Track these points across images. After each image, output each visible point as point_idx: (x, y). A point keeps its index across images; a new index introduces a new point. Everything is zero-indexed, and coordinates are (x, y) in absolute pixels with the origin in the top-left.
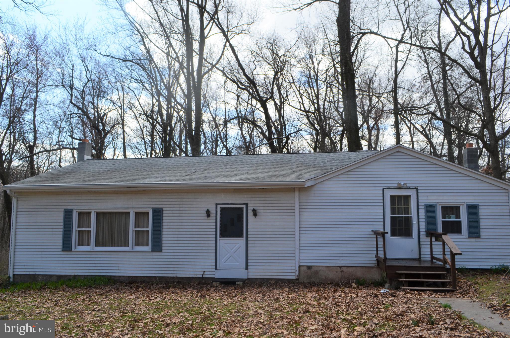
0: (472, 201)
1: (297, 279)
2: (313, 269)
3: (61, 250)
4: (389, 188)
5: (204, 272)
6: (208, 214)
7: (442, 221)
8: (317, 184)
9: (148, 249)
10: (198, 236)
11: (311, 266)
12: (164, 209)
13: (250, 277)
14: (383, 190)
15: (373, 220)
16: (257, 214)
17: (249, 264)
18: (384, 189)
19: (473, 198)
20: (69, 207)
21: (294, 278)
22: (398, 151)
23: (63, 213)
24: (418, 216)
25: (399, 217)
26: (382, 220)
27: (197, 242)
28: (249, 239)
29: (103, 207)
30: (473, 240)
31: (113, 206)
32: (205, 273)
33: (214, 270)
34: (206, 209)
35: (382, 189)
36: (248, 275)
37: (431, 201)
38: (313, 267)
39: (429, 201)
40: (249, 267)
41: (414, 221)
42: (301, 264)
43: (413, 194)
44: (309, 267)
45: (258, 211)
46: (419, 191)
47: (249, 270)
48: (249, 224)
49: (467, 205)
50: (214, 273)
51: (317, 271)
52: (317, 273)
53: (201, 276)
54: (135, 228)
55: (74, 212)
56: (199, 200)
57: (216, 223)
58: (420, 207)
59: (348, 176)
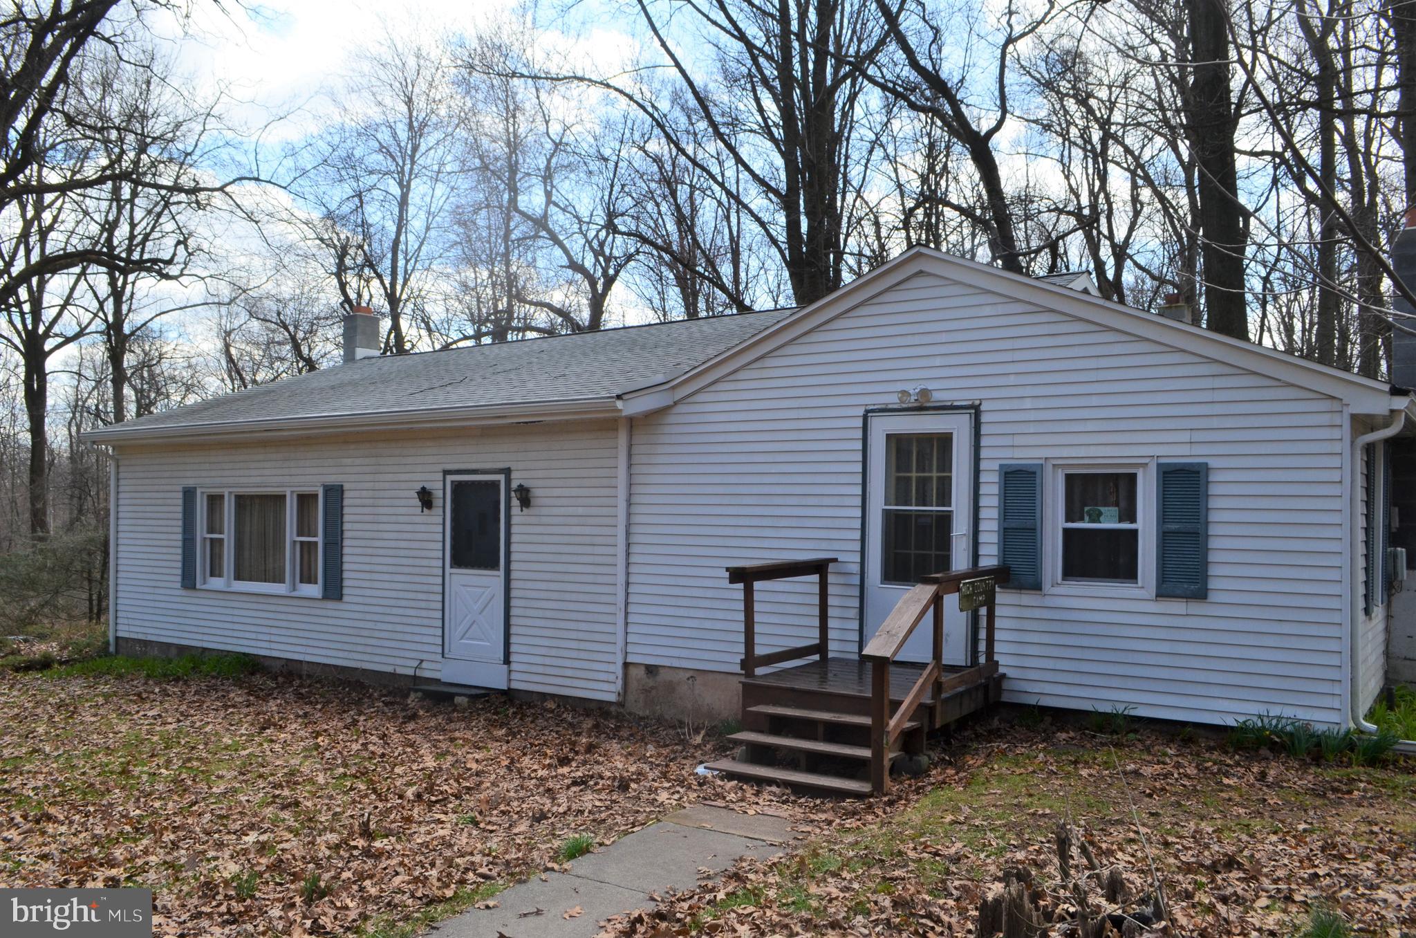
0: (1185, 450)
1: (620, 704)
2: (664, 676)
3: (179, 585)
4: (885, 410)
5: (422, 661)
6: (426, 498)
7: (1067, 532)
8: (676, 403)
9: (314, 590)
10: (410, 561)
11: (656, 667)
12: (346, 486)
13: (514, 685)
14: (865, 418)
15: (828, 523)
16: (533, 501)
17: (513, 648)
18: (867, 411)
19: (1185, 437)
20: (191, 483)
21: (612, 698)
22: (920, 273)
23: (180, 495)
24: (976, 508)
25: (920, 515)
26: (858, 524)
27: (408, 578)
28: (514, 575)
29: (243, 480)
30: (1178, 607)
31: (258, 480)
32: (424, 665)
33: (439, 657)
34: (418, 487)
35: (861, 412)
36: (510, 680)
37: (1023, 456)
38: (662, 671)
39: (1018, 453)
40: (513, 658)
41: (960, 527)
42: (629, 660)
43: (959, 427)
44: (651, 670)
45: (536, 492)
46: (984, 418)
47: (514, 666)
48: (514, 529)
49: (1159, 465)
50: (438, 666)
51: (671, 682)
52: (671, 687)
53: (410, 672)
54: (298, 535)
55: (199, 491)
56: (410, 460)
57: (444, 524)
58: (983, 478)
59: (765, 373)
